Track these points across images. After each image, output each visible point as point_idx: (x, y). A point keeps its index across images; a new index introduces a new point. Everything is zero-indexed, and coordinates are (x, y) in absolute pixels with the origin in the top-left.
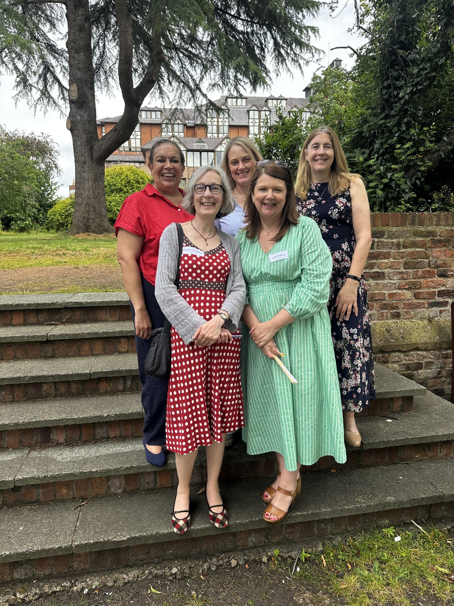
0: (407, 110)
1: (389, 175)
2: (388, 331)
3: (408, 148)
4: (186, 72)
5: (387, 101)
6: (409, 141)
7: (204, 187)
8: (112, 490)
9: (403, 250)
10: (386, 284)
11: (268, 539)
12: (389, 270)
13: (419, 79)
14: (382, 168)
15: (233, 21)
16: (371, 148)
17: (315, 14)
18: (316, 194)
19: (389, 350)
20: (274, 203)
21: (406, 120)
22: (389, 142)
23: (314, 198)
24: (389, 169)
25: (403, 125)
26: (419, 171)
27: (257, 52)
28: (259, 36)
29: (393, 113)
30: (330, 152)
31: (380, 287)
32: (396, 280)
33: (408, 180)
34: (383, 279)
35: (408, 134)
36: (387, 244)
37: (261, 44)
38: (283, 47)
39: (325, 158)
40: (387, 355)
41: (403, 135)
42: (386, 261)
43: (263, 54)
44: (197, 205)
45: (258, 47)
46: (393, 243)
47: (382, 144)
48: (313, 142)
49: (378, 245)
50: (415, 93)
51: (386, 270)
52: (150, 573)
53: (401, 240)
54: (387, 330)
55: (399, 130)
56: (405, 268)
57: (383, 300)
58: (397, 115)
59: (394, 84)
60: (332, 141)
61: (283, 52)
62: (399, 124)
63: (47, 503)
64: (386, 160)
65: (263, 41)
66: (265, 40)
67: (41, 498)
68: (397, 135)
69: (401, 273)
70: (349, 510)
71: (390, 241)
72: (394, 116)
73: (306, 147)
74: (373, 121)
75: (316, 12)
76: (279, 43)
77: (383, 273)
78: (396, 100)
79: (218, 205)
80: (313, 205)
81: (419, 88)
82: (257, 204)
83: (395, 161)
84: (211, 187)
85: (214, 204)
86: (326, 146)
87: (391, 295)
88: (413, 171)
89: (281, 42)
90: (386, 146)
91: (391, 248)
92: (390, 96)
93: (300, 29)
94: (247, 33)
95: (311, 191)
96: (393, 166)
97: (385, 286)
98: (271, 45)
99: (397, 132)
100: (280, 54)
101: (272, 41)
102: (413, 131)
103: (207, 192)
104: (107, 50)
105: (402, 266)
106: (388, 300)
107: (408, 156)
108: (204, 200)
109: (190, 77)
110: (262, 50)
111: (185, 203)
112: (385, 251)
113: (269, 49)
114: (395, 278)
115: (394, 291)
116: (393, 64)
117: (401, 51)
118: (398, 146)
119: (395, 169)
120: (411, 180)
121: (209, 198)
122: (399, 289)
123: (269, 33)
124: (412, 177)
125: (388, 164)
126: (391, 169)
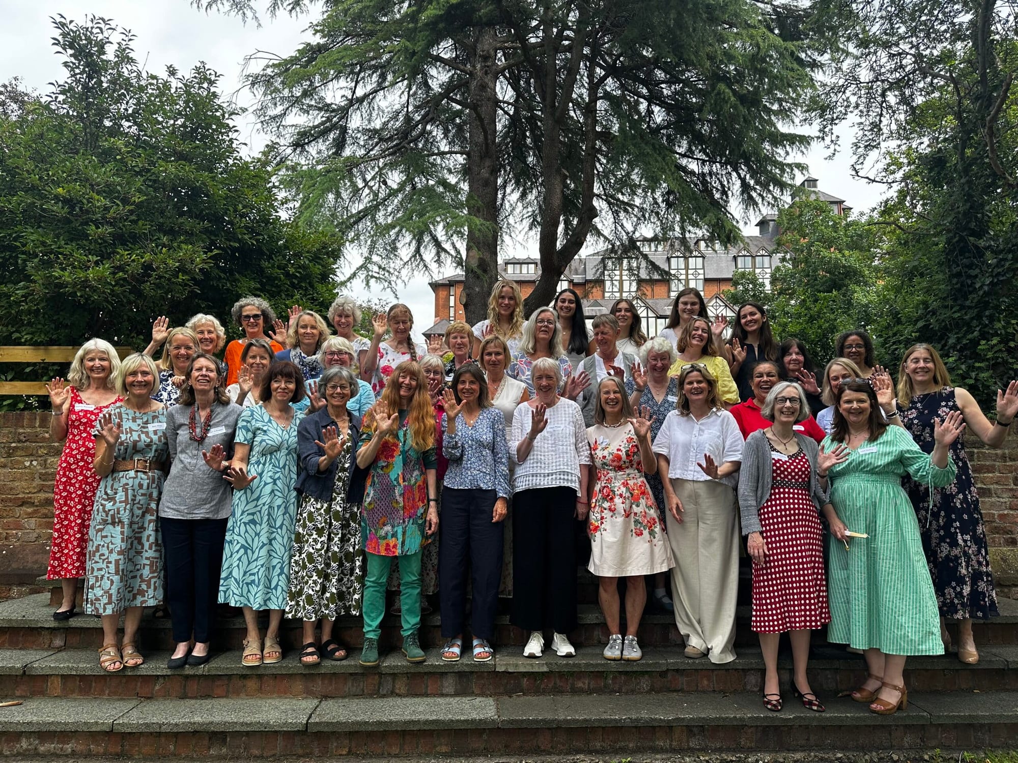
0: (988, 302)
1: (973, 375)
2: (1005, 561)
3: (995, 345)
4: (619, 228)
5: (959, 290)
6: (993, 335)
7: (784, 399)
8: (749, 688)
9: (1011, 463)
10: (994, 503)
11: (924, 742)
12: (995, 486)
13: (1000, 270)
14: (963, 367)
15: (684, 161)
16: (943, 342)
17: (804, 150)
18: (919, 405)
19: (1008, 583)
20: (860, 411)
21: (987, 313)
22: (970, 336)
23: (916, 408)
24: (971, 368)
25: (984, 319)
26: (1012, 369)
27: (717, 196)
28: (719, 176)
29: (968, 303)
30: (931, 365)
31: (987, 506)
32: (1006, 499)
33: (997, 380)
34: (990, 496)
35: (992, 328)
36: (989, 455)
37: (723, 186)
38: (755, 189)
39: (926, 370)
40: (1006, 590)
41: (986, 330)
42: (991, 475)
43: (724, 197)
44: (777, 414)
45: (717, 190)
46: (996, 454)
47: (958, 339)
48: (912, 357)
49: (978, 457)
50: (997, 284)
51: (992, 487)
52: (815, 756)
53: (1007, 451)
54: (1002, 559)
55: (980, 323)
56: (1015, 485)
57: (992, 522)
58: (976, 307)
59: (966, 272)
60: (931, 355)
61: (754, 194)
62: (979, 317)
63: (689, 692)
64: (966, 357)
65: (725, 183)
66: (728, 182)
67: (685, 687)
68: (978, 329)
69: (1012, 490)
70: (1008, 716)
71: (993, 452)
72: (970, 308)
73: (906, 361)
74: (945, 314)
75: (806, 148)
76: (749, 185)
77: (989, 490)
78: (971, 289)
79: (797, 414)
80: (914, 415)
81: (1001, 278)
82: (844, 414)
83: (978, 357)
84: (792, 400)
85: (793, 413)
86: (925, 360)
87: (1002, 516)
88: (1002, 369)
89: (752, 182)
90: (965, 342)
91: (994, 461)
92: (962, 285)
93: (782, 166)
94: (703, 175)
95: (913, 402)
96: (977, 365)
97: (993, 505)
98: (736, 186)
99: (977, 326)
100: (751, 198)
101: (739, 183)
102: (998, 325)
103: (788, 404)
104: (506, 202)
105: (1011, 481)
106: (998, 523)
107: (996, 352)
108: (785, 410)
109: (624, 234)
110: (724, 193)
111: (766, 411)
112: (988, 463)
113: (734, 192)
114: (1004, 496)
115: (1006, 512)
116: (962, 252)
117: (971, 238)
118: (983, 342)
119: (979, 368)
120: (1002, 379)
121: (788, 408)
122: (1011, 509)
123: (734, 174)
124: (1002, 376)
125: (970, 361)
126: (974, 367)
